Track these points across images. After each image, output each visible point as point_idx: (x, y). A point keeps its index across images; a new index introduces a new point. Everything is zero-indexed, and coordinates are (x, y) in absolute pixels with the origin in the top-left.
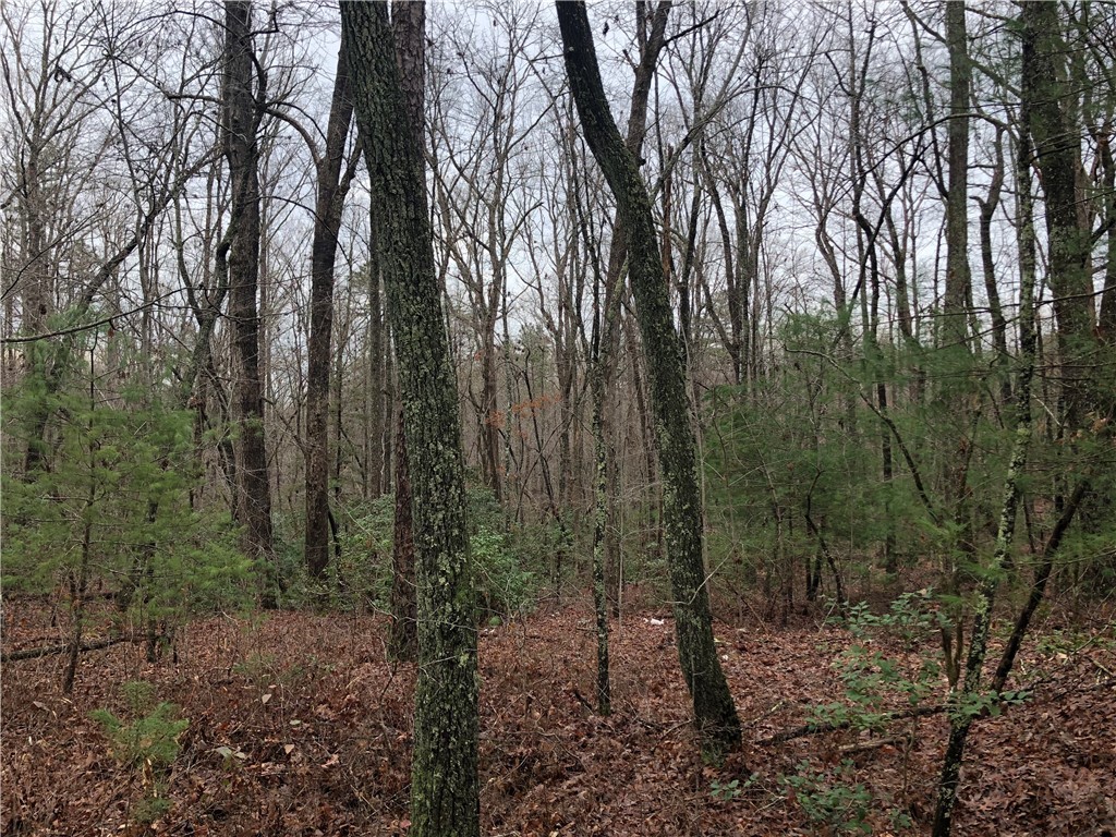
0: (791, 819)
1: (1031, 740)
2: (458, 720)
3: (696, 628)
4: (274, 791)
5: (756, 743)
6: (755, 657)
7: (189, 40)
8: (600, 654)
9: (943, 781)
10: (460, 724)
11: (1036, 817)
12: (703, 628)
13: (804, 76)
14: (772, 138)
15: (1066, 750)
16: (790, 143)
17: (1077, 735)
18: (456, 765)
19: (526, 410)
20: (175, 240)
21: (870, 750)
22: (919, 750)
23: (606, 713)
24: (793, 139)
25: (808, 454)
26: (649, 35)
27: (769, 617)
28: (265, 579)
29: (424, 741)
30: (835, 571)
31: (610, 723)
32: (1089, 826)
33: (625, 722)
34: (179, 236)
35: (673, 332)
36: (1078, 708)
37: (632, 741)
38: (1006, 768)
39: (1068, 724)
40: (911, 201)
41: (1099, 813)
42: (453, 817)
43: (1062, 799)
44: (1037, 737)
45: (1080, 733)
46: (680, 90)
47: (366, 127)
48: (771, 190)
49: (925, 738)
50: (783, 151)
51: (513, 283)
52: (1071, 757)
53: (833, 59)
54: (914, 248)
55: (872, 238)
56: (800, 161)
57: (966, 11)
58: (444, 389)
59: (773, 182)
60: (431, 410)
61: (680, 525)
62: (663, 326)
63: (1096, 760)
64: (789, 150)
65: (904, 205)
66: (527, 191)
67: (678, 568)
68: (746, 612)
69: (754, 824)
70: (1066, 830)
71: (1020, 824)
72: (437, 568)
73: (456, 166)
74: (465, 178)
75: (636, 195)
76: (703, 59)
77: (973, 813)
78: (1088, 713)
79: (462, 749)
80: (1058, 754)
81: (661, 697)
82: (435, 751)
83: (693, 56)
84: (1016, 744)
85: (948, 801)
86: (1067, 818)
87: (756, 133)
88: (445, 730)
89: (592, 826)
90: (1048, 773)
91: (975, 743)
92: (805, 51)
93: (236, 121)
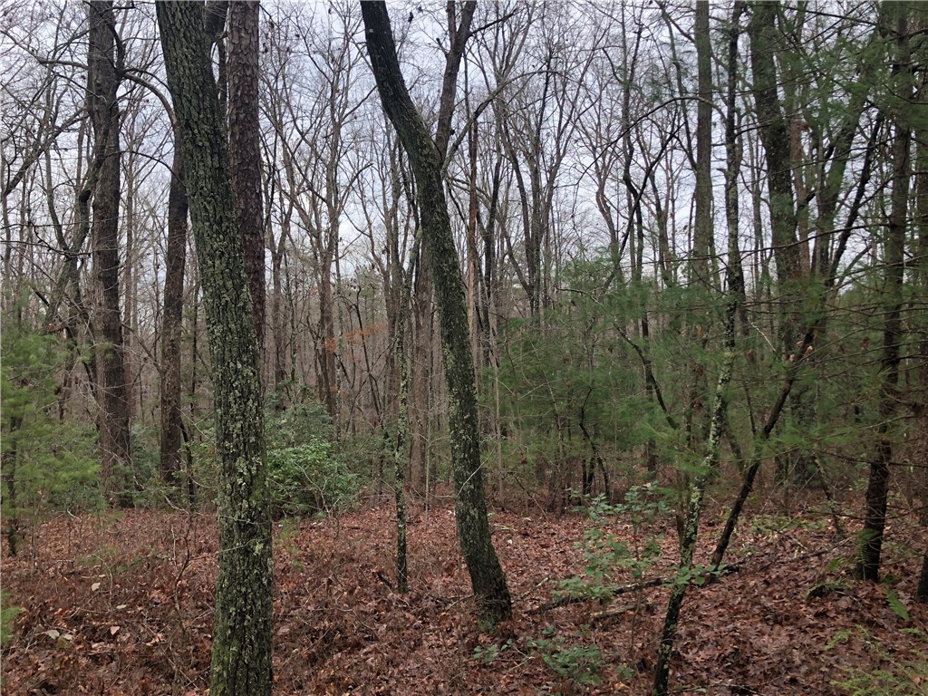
0: (546, 675)
1: (739, 603)
2: (253, 600)
3: (473, 518)
4: (104, 668)
5: (525, 613)
6: (535, 541)
7: (61, 14)
8: (399, 542)
9: (664, 638)
10: (254, 604)
11: (739, 666)
12: (479, 518)
13: (587, 66)
14: (561, 117)
15: (765, 610)
16: (576, 121)
17: (775, 598)
18: (251, 640)
19: (357, 337)
20: (46, 187)
21: (616, 615)
22: (654, 614)
23: (403, 590)
24: (578, 118)
25: (583, 375)
26: (458, 27)
27: (551, 508)
28: (123, 482)
29: (223, 620)
30: (603, 469)
31: (406, 599)
32: (780, 673)
33: (419, 598)
34: (50, 184)
35: (458, 271)
36: (778, 577)
37: (423, 614)
38: (718, 626)
39: (769, 590)
40: (671, 170)
41: (788, 663)
42: (247, 684)
43: (759, 651)
44: (744, 601)
45: (777, 597)
46: (487, 74)
47: (175, 87)
48: (560, 159)
49: (660, 604)
50: (570, 127)
51: (346, 230)
52: (769, 616)
53: (610, 54)
54: (673, 209)
55: (638, 197)
56: (584, 136)
57: (710, 20)
58: (244, 316)
59: (562, 151)
60: (232, 333)
61: (462, 432)
62: (449, 266)
63: (787, 618)
64: (575, 127)
65: (667, 174)
66: (360, 153)
67: (459, 468)
68: (531, 504)
69: (514, 681)
70: (762, 677)
71: (727, 672)
72: (235, 470)
73: (298, 130)
74: (307, 142)
75: (427, 156)
76: (505, 49)
77: (690, 664)
78: (785, 580)
79: (256, 626)
80: (758, 615)
81: (452, 576)
82: (232, 628)
83: (496, 46)
84: (727, 607)
85: (667, 655)
86: (762, 666)
87: (548, 111)
88: (241, 610)
89: (380, 687)
90: (750, 630)
91: (697, 607)
92: (589, 46)
93: (98, 85)
